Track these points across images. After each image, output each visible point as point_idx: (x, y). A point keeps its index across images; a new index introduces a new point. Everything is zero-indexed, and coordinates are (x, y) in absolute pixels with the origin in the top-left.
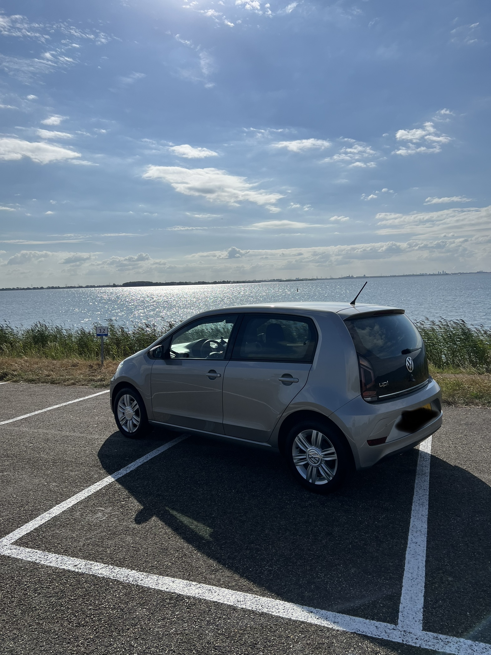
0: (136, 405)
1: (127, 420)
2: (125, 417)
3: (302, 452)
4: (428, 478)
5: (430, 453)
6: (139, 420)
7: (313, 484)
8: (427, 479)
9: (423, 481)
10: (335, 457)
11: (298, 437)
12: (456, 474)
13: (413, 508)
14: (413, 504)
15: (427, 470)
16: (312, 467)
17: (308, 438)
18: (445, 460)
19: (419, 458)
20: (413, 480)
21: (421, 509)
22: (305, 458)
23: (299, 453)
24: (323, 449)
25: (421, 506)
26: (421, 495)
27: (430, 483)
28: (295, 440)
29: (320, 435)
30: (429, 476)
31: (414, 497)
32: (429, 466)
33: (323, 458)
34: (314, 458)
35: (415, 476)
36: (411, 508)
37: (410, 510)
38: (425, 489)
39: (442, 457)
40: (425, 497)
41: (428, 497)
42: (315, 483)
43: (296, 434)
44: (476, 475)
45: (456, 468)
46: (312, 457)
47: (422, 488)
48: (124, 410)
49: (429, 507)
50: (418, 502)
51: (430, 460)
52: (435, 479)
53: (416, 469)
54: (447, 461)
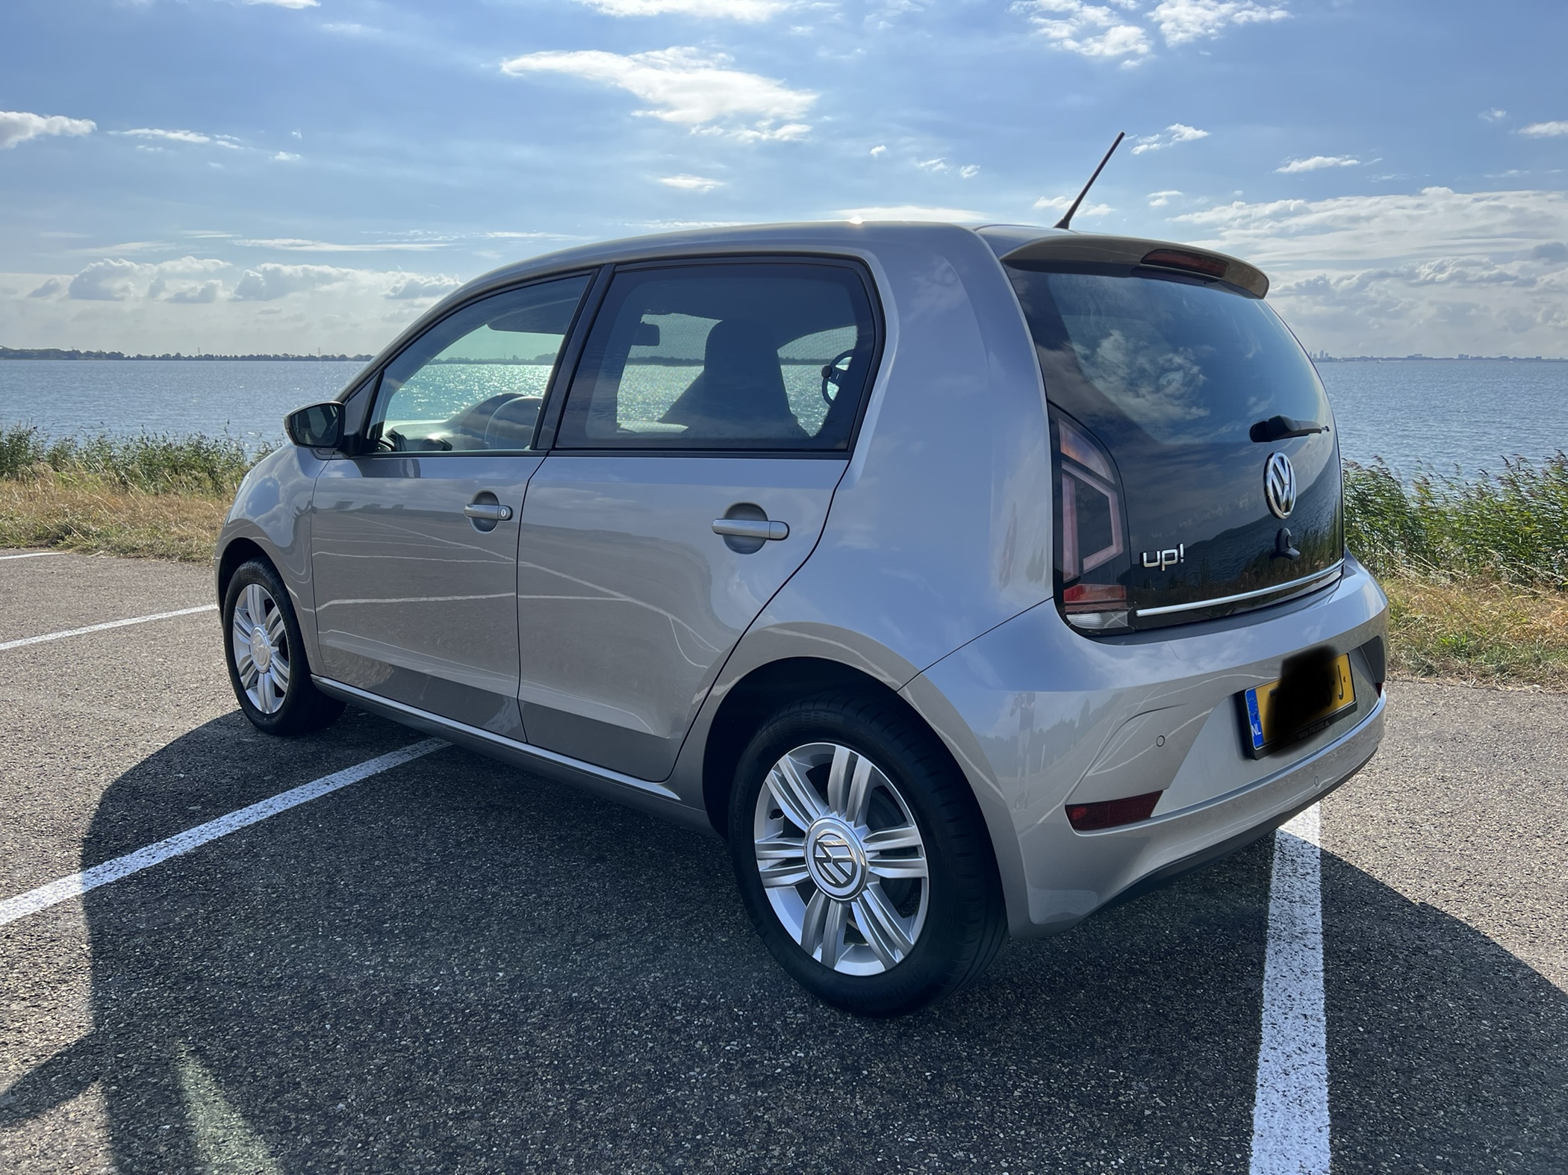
0: (278, 620)
1: (257, 672)
2: (252, 663)
3: (792, 832)
4: (1316, 960)
5: (1318, 844)
6: (287, 675)
7: (826, 968)
8: (1313, 962)
9: (1298, 973)
10: (918, 868)
11: (778, 769)
12: (1434, 947)
13: (1258, 1123)
14: (1259, 1095)
15: (1312, 919)
16: (828, 900)
17: (818, 777)
18: (1377, 875)
19: (1276, 861)
20: (1253, 964)
21: (1295, 1128)
22: (801, 860)
23: (780, 837)
24: (873, 827)
25: (1296, 1110)
26: (1293, 1046)
27: (1327, 981)
28: (767, 780)
29: (865, 766)
30: (1320, 947)
31: (1261, 1055)
32: (1318, 901)
33: (870, 869)
34: (836, 862)
35: (1263, 942)
36: (1250, 1117)
37: (1243, 1130)
38: (1309, 1013)
39: (1366, 862)
40: (1308, 1058)
41: (1324, 1057)
42: (836, 969)
43: (769, 759)
44: (1520, 954)
45: (1426, 916)
46: (828, 859)
47: (1297, 1011)
48: (249, 635)
49: (1333, 1117)
50: (1280, 1087)
51: (1318, 874)
52: (1347, 964)
53: (1267, 913)
54: (1389, 882)
